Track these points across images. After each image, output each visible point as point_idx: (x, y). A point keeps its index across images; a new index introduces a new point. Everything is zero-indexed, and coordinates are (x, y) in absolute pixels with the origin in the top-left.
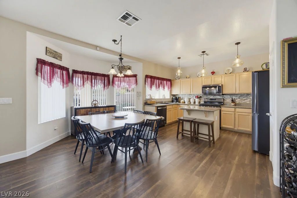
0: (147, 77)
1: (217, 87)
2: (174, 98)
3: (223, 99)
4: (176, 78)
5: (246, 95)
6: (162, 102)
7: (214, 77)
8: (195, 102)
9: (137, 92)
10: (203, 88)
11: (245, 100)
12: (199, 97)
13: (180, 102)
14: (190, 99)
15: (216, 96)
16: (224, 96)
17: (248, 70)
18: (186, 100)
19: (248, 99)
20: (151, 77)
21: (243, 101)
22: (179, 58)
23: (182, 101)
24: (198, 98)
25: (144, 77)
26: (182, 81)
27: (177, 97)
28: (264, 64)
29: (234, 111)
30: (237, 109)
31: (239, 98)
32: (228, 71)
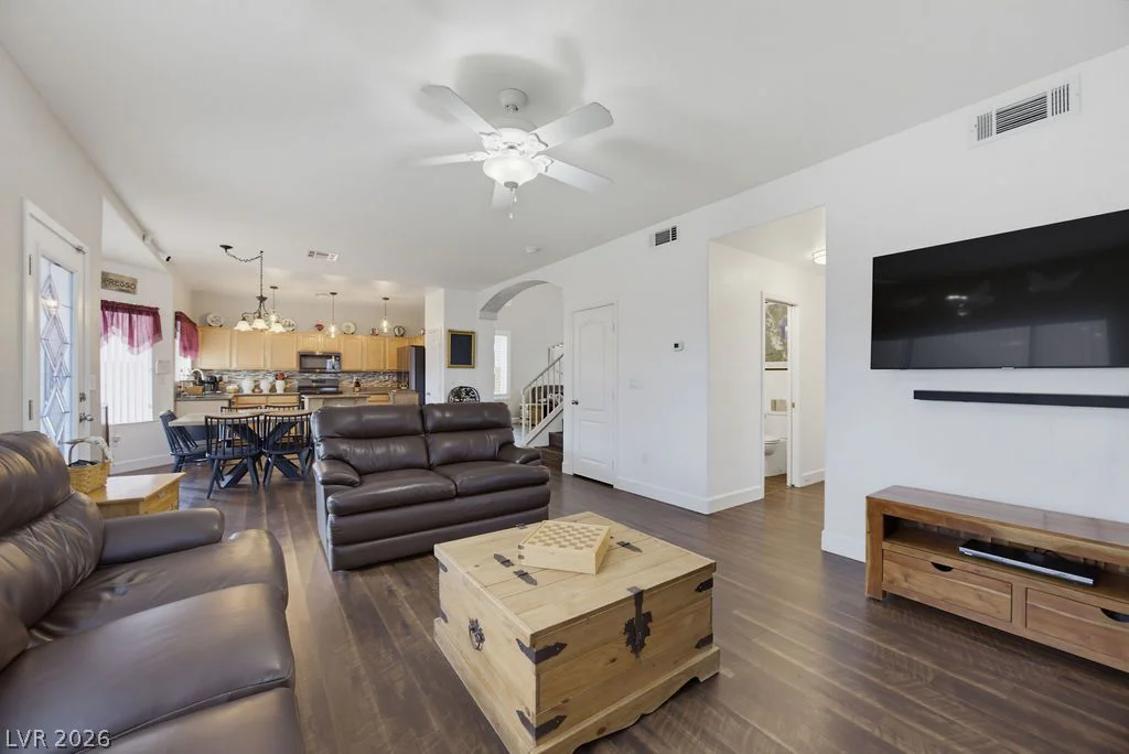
0: (177, 316)
1: (334, 356)
4: (210, 322)
7: (322, 336)
8: (273, 389)
9: (160, 362)
10: (303, 359)
11: (372, 380)
12: (286, 376)
13: (224, 391)
14: (256, 382)
15: (322, 374)
16: (344, 374)
17: (377, 332)
18: (248, 385)
20: (182, 318)
22: (274, 288)
23: (231, 388)
24: (283, 379)
25: (174, 318)
27: (216, 376)
28: (396, 327)
31: (364, 379)
32: (347, 328)
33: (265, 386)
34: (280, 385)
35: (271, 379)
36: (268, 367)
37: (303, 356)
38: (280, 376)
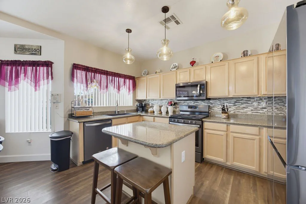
0: (76, 67)
1: (199, 86)
2: (139, 104)
3: (209, 106)
5: (246, 99)
6: (115, 111)
7: (194, 70)
8: (167, 113)
11: (244, 108)
12: (173, 104)
14: (161, 107)
15: (198, 102)
16: (211, 101)
17: (249, 53)
18: (156, 108)
19: (249, 107)
20: (87, 69)
21: (241, 111)
22: (129, 31)
24: (171, 105)
25: (70, 67)
26: (149, 78)
27: (143, 104)
29: (225, 130)
30: (231, 126)
31: (235, 105)
32: (216, 58)
33: (164, 110)
36: (161, 97)
38: (170, 103)
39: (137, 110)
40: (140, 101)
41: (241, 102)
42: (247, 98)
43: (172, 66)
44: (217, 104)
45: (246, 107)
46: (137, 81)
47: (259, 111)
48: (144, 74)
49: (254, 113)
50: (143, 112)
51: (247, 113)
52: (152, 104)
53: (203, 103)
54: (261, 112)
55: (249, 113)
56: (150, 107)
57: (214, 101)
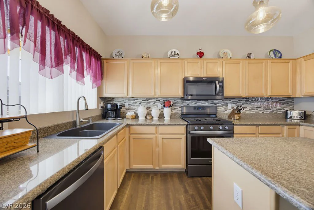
1: (217, 82)
2: (109, 106)
5: (245, 100)
13: (124, 117)
14: (149, 109)
15: (201, 102)
17: (252, 57)
18: (141, 111)
23: (130, 114)
24: (169, 106)
27: (118, 104)
28: (271, 51)
32: (224, 54)
33: (155, 112)
34: (167, 111)
35: (160, 106)
36: (158, 94)
37: (186, 82)
38: (167, 103)
39: (105, 116)
40: (106, 100)
41: (241, 102)
42: (247, 99)
43: (169, 53)
44: (221, 104)
45: (246, 107)
46: (105, 65)
47: (255, 111)
48: (116, 55)
49: (251, 113)
50: (119, 118)
51: (247, 113)
52: (129, 105)
53: (206, 103)
54: (256, 111)
55: (248, 112)
56: (127, 109)
57: (218, 101)
